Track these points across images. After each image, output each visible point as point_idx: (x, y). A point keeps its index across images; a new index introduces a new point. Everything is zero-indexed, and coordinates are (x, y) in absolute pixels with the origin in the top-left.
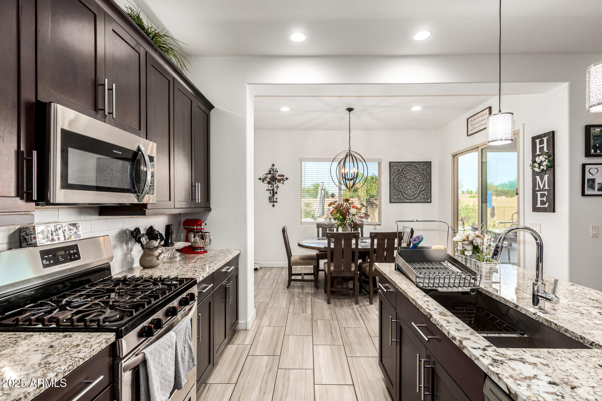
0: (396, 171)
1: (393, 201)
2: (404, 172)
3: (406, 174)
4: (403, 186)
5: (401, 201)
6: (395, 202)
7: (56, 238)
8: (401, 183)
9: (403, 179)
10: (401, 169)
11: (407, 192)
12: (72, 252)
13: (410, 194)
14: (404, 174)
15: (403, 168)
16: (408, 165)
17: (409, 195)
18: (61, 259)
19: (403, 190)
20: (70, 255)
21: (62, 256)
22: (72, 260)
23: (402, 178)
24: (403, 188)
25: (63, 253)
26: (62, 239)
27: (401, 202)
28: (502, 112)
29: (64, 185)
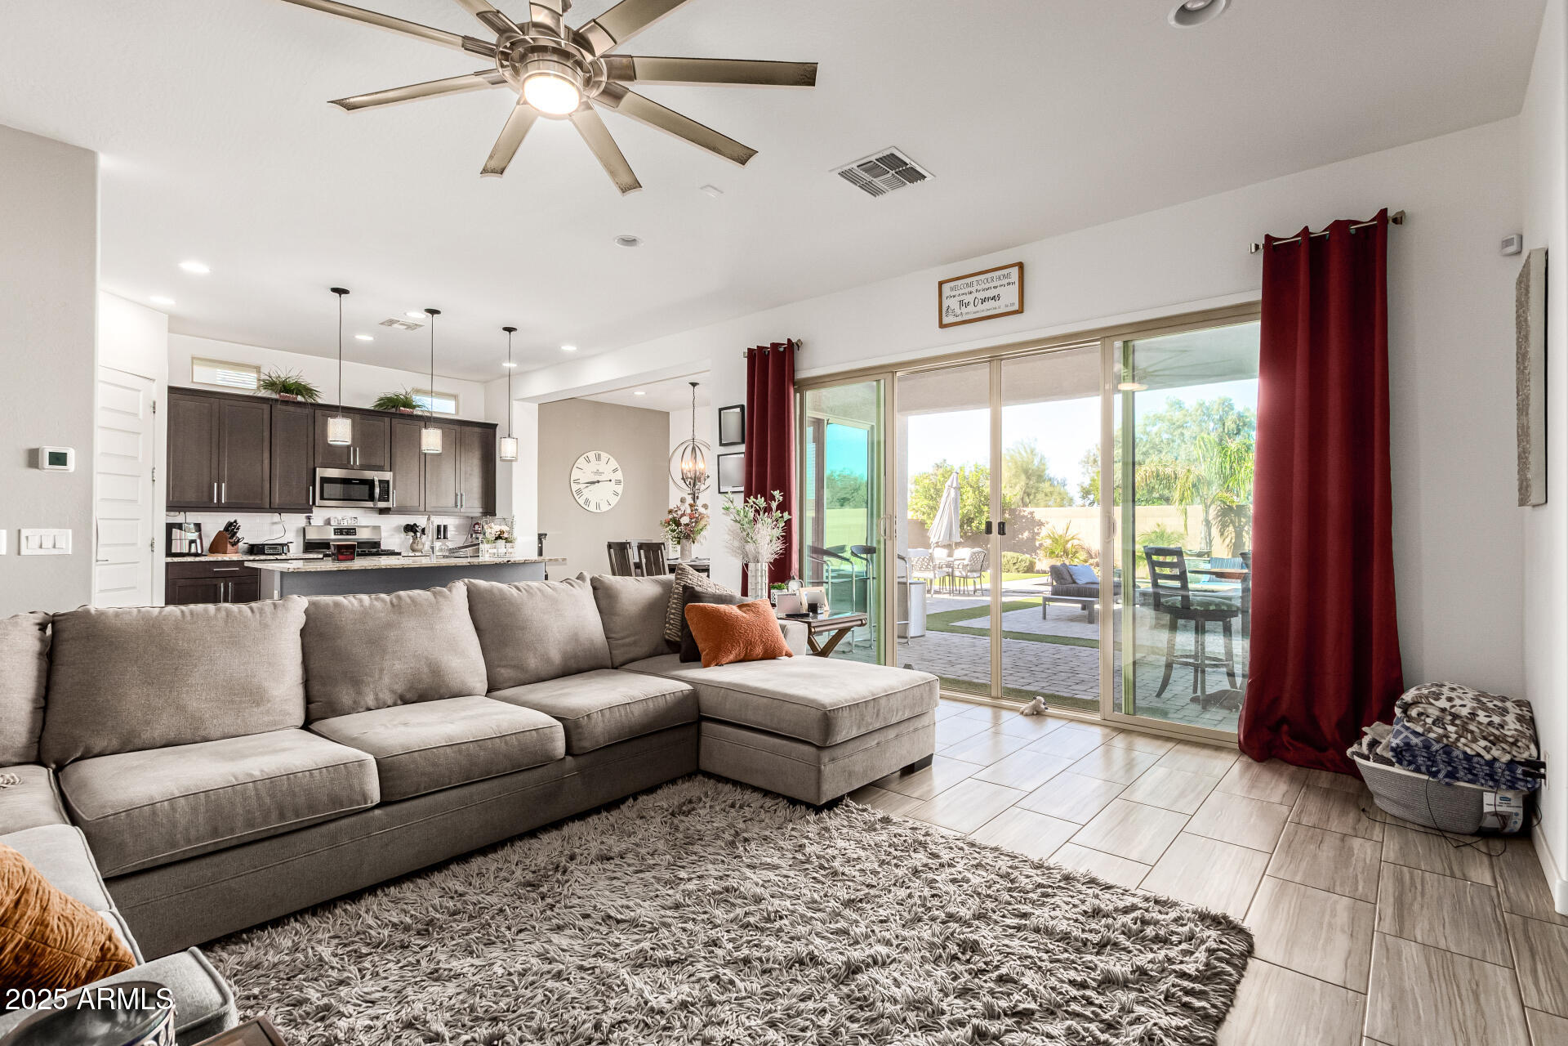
7: (342, 523)
12: (352, 531)
18: (344, 534)
20: (350, 533)
22: (349, 535)
25: (346, 531)
26: (347, 524)
29: (322, 498)
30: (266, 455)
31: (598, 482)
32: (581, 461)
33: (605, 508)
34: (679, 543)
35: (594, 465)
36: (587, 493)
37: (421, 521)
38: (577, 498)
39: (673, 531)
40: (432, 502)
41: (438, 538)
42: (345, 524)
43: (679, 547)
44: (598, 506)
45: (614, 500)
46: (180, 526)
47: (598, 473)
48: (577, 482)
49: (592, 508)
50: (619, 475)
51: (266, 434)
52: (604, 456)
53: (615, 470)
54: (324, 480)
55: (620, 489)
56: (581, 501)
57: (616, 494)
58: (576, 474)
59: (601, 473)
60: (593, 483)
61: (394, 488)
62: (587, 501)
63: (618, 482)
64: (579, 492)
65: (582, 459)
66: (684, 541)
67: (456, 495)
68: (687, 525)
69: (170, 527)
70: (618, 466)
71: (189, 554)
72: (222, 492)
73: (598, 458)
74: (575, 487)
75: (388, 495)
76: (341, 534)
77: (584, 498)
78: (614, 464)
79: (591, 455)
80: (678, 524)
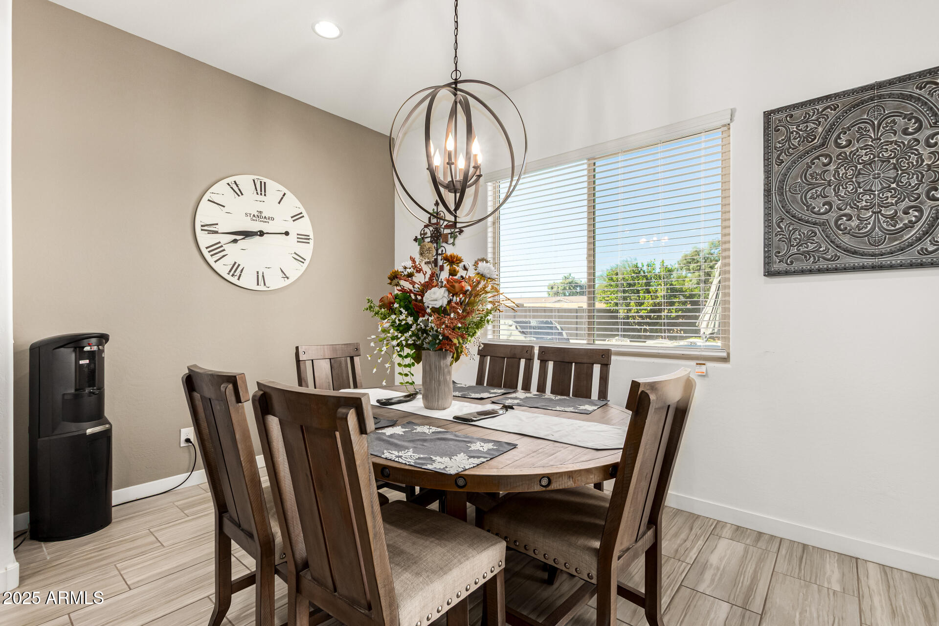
0: (795, 142)
1: (776, 267)
2: (839, 137)
3: (849, 143)
4: (832, 198)
5: (823, 264)
6: (787, 273)
8: (820, 189)
9: (832, 167)
10: (820, 129)
11: (855, 223)
13: (873, 229)
14: (838, 146)
15: (831, 119)
16: (866, 101)
17: (867, 235)
19: (833, 215)
23: (825, 165)
24: (834, 207)
27: (820, 271)
31: (261, 233)
32: (221, 191)
33: (275, 282)
34: (417, 358)
35: (251, 202)
36: (234, 252)
38: (211, 260)
39: (404, 328)
43: (418, 369)
44: (260, 278)
45: (296, 271)
47: (259, 216)
48: (210, 228)
49: (248, 281)
50: (305, 226)
52: (273, 187)
53: (297, 217)
55: (306, 251)
56: (222, 268)
57: (300, 259)
58: (206, 213)
59: (266, 219)
60: (247, 234)
62: (236, 269)
63: (303, 239)
64: (216, 248)
65: (222, 185)
66: (431, 355)
68: (440, 312)
70: (302, 210)
73: (262, 189)
74: (205, 240)
77: (228, 261)
78: (293, 204)
79: (245, 182)
80: (416, 309)
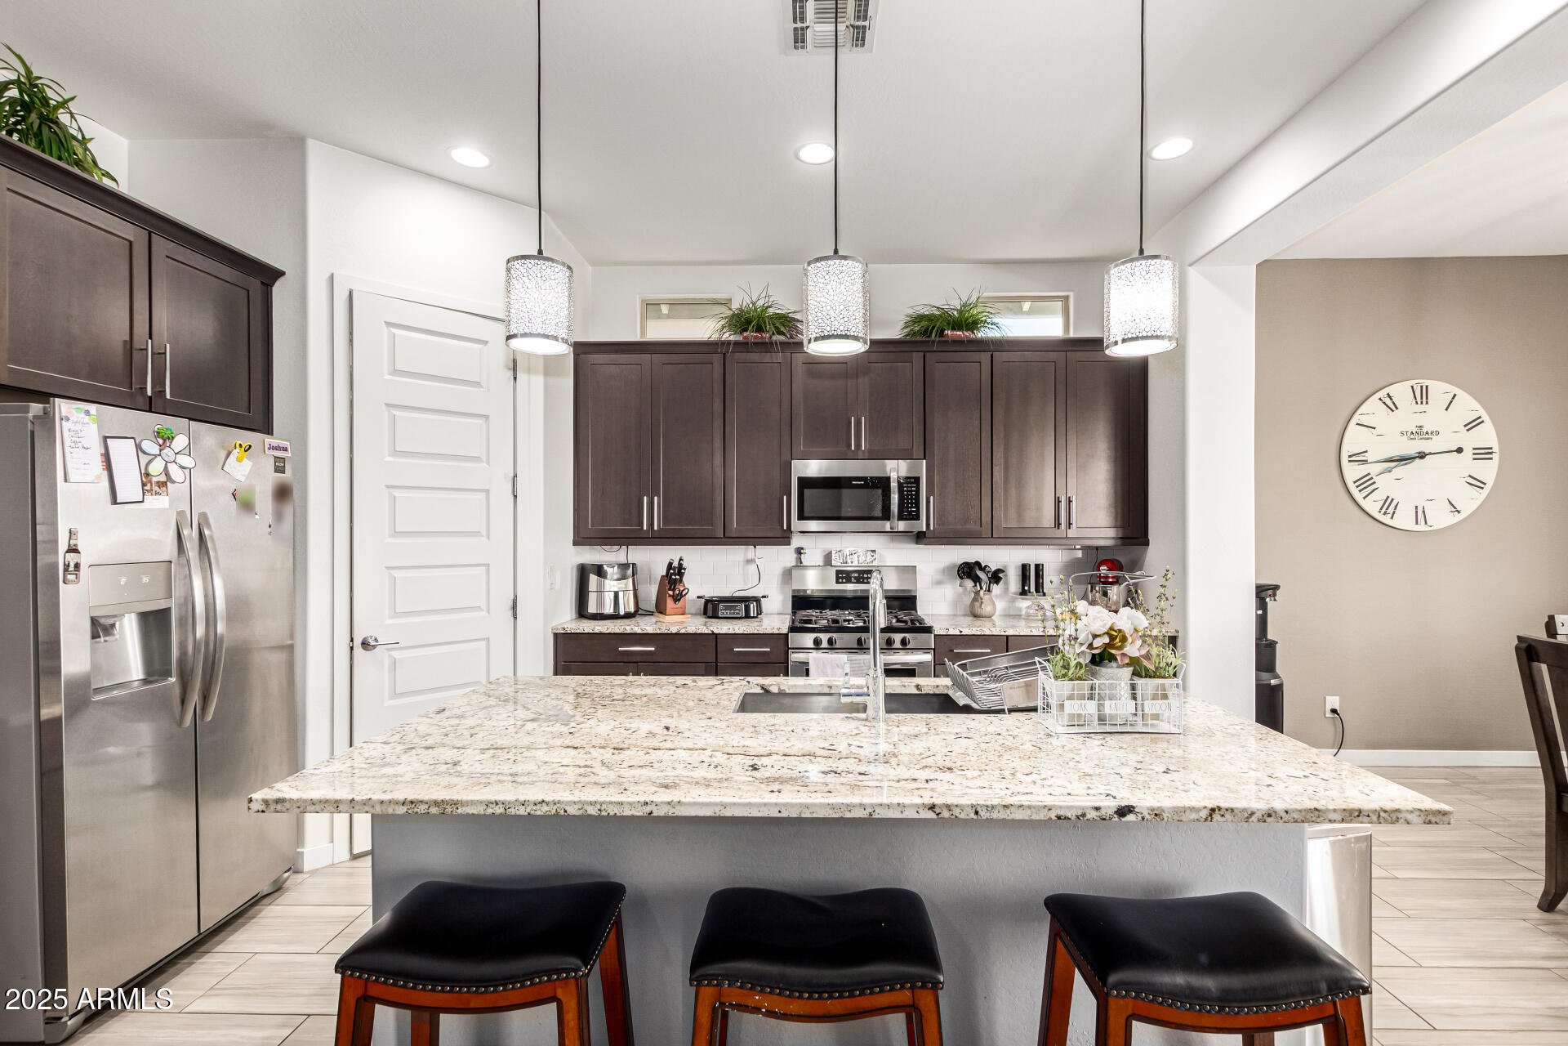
7: (849, 561)
12: (866, 576)
18: (853, 580)
20: (864, 578)
21: (855, 578)
22: (863, 583)
25: (856, 575)
26: (856, 563)
28: (1146, 254)
29: (801, 517)
30: (718, 443)
31: (1422, 456)
32: (1372, 408)
33: (1441, 519)
35: (1408, 415)
36: (1386, 485)
37: (991, 556)
38: (1359, 497)
40: (1007, 519)
41: (1024, 593)
42: (855, 563)
44: (1420, 514)
45: (1470, 501)
46: (600, 571)
47: (1420, 433)
48: (1358, 458)
49: (1404, 520)
50: (1486, 434)
51: (718, 406)
52: (1439, 389)
53: (1473, 424)
54: (805, 483)
55: (1488, 469)
56: (1372, 505)
57: (1476, 483)
58: (1355, 440)
59: (1428, 435)
60: (1407, 459)
61: (930, 492)
62: (1388, 505)
63: (1484, 452)
64: (1366, 482)
65: (1373, 405)
67: (1058, 501)
69: (583, 572)
70: (1482, 410)
71: (615, 617)
72: (653, 512)
73: (1422, 396)
74: (1352, 472)
75: (918, 506)
76: (849, 581)
77: (1380, 496)
78: (1468, 406)
79: (1401, 391)
